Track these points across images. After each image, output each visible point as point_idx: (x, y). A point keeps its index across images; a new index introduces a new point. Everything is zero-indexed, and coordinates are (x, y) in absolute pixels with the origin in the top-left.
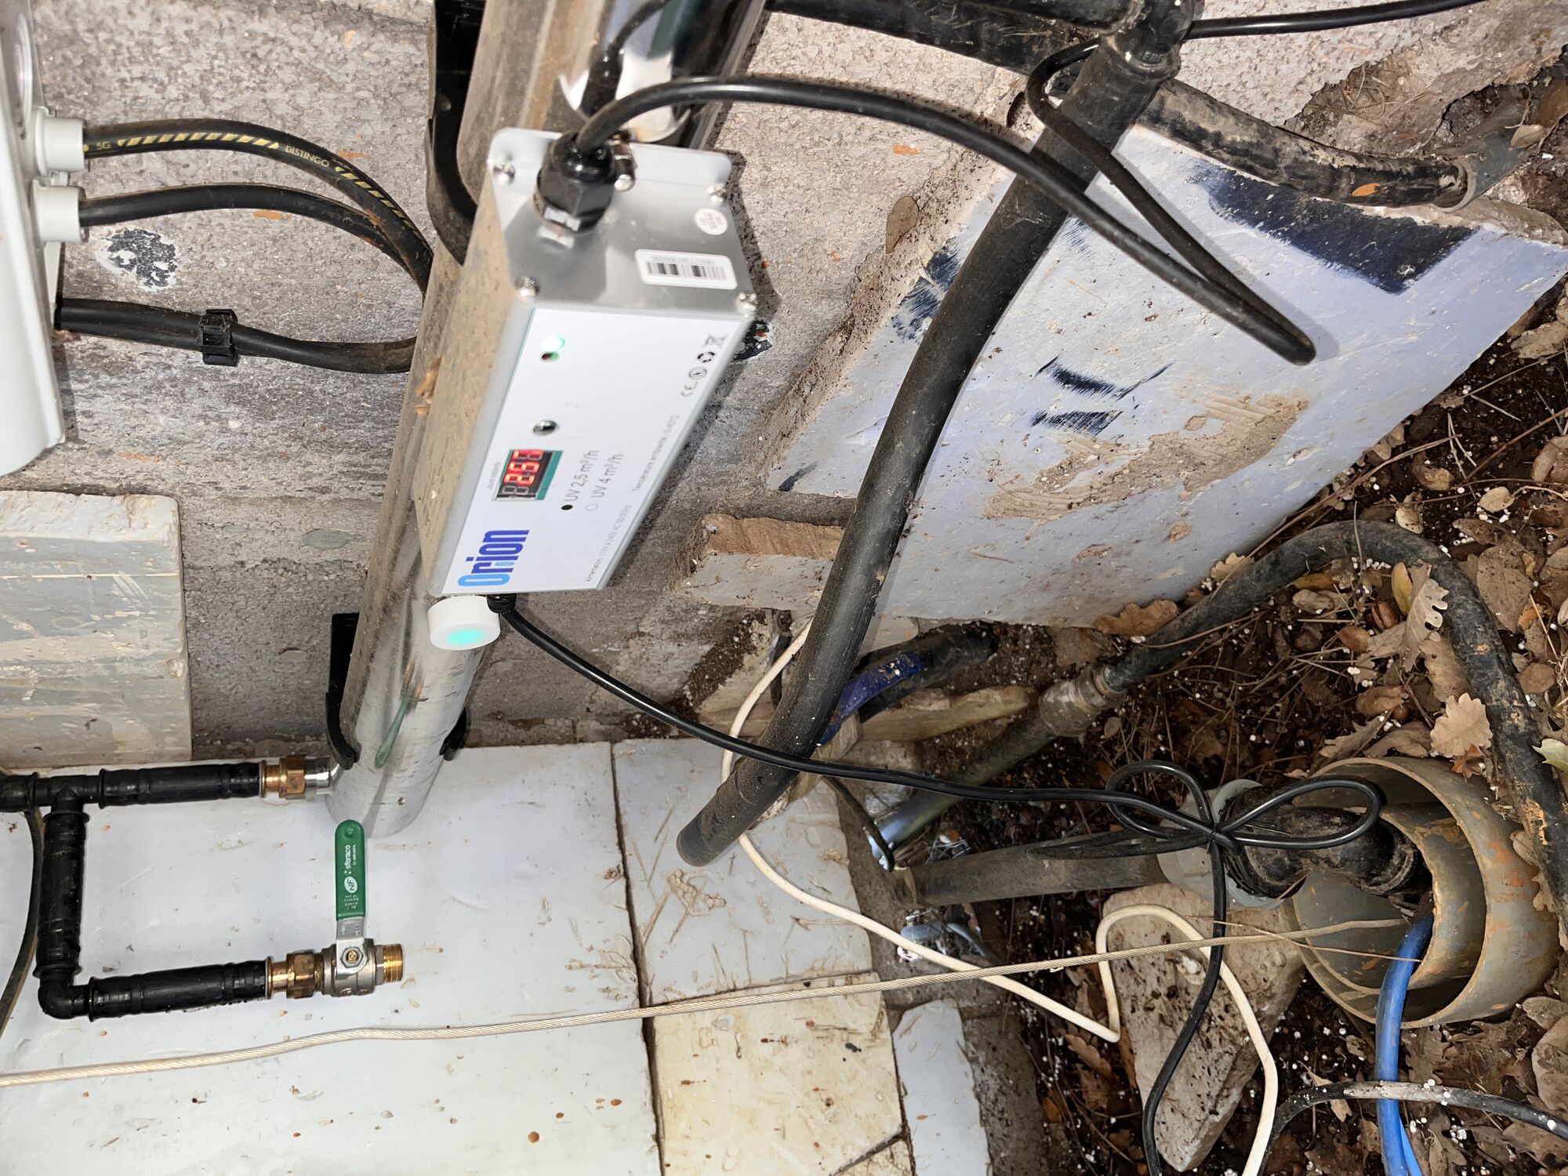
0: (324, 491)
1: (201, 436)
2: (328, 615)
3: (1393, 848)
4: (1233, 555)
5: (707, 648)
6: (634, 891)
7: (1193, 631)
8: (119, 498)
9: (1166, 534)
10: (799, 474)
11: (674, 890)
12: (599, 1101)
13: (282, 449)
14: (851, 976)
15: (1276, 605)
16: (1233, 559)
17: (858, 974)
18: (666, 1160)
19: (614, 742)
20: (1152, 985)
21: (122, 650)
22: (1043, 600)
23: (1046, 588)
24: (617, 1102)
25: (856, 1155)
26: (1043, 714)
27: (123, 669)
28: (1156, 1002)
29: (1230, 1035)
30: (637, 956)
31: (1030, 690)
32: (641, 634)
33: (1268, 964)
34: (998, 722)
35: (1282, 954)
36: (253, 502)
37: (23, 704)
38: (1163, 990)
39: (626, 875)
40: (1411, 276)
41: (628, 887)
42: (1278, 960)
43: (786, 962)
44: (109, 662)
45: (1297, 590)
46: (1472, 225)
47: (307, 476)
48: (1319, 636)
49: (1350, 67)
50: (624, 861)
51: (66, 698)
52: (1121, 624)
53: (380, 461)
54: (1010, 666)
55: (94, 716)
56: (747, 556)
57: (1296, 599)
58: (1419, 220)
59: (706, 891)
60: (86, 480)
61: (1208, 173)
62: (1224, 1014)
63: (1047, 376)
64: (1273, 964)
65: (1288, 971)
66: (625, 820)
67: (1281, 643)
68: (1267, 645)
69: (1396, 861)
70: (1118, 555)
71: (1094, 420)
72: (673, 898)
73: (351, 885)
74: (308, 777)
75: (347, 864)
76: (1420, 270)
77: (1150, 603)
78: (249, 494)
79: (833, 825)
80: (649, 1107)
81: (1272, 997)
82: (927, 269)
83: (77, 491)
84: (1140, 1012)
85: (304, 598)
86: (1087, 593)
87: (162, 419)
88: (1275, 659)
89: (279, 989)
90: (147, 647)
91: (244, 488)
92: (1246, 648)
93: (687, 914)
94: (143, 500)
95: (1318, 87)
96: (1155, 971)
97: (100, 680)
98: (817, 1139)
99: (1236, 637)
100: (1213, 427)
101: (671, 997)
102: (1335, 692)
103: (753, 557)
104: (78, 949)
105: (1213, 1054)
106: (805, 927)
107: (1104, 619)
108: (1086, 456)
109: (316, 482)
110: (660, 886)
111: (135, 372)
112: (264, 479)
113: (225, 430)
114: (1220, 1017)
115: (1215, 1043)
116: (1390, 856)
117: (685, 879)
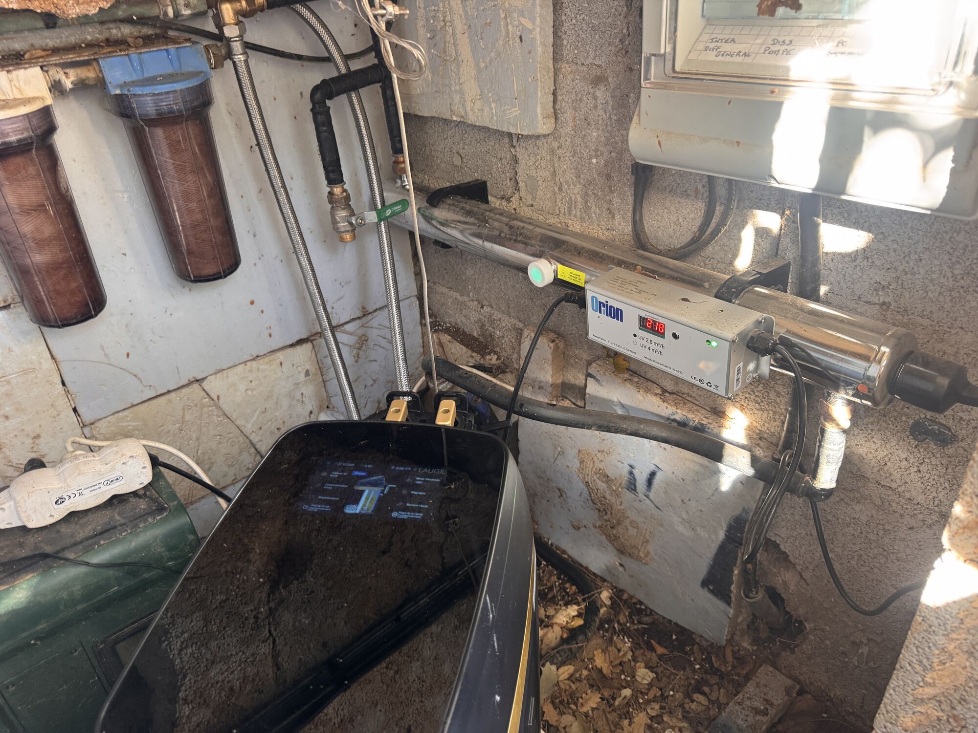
0: (560, 189)
1: (587, 147)
2: (484, 178)
6: (358, 321)
8: (552, 110)
9: (574, 520)
10: (597, 380)
11: (360, 338)
12: (270, 327)
18: (248, 363)
21: (469, 99)
23: (540, 477)
24: (270, 335)
25: (258, 446)
27: (457, 98)
40: (709, 589)
41: (359, 318)
46: (732, 605)
50: (369, 313)
51: (434, 69)
56: (551, 360)
58: (733, 587)
59: (361, 353)
60: (559, 98)
61: (747, 513)
63: (653, 468)
70: (561, 504)
71: (633, 487)
72: (357, 338)
76: (712, 592)
80: (269, 350)
82: (698, 423)
83: (554, 94)
85: (495, 170)
90: (472, 111)
93: (351, 346)
94: (553, 121)
97: (448, 85)
98: (264, 428)
100: (633, 532)
101: (316, 348)
108: (615, 485)
109: (565, 187)
110: (360, 332)
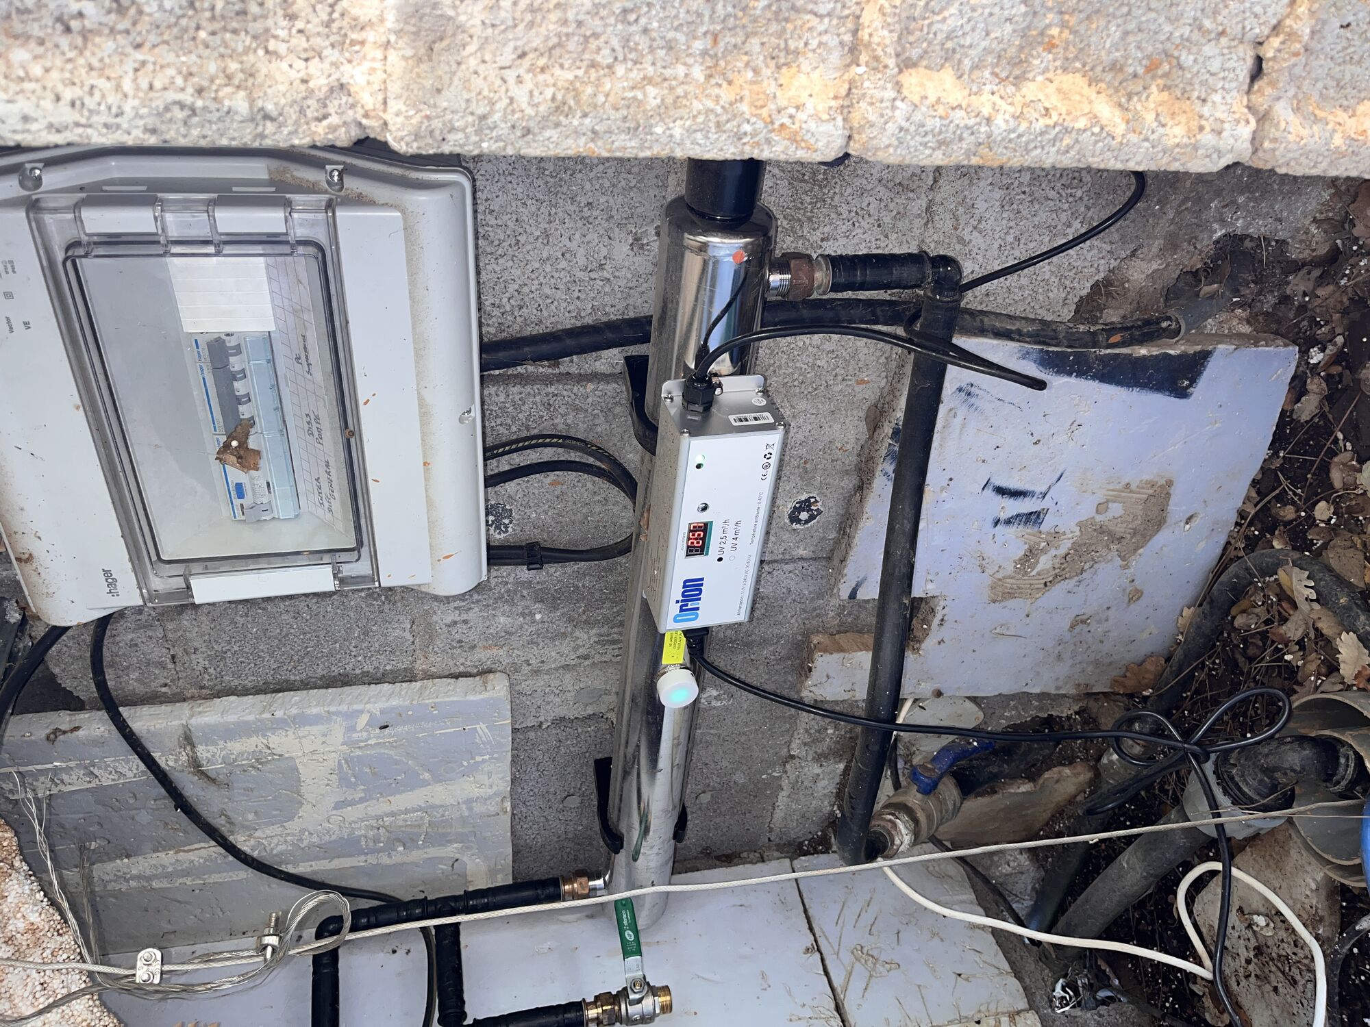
0: (586, 657)
1: (521, 627)
2: (591, 762)
3: (1337, 752)
4: (1186, 609)
5: (842, 766)
6: (827, 962)
7: (1180, 671)
8: (478, 678)
9: (1127, 600)
10: (858, 585)
11: (858, 960)
13: (563, 630)
14: (1013, 1015)
15: (1229, 634)
16: (1187, 612)
17: (1018, 1013)
19: (792, 860)
20: (1244, 954)
21: (477, 792)
22: (1063, 670)
23: (1059, 657)
26: (1104, 775)
27: (478, 808)
28: (1251, 967)
29: (1305, 965)
30: (838, 1008)
31: (1092, 763)
32: (792, 757)
33: (1308, 893)
34: (1079, 798)
35: (1314, 880)
36: (548, 672)
37: (418, 847)
38: (1252, 954)
39: (819, 950)
40: (1190, 385)
41: (823, 960)
42: (1313, 886)
43: (958, 1007)
44: (469, 802)
45: (1234, 618)
47: (576, 649)
48: (1260, 643)
49: (1089, 285)
50: (816, 940)
51: (443, 840)
52: (1131, 683)
53: (616, 630)
54: (1072, 749)
55: (458, 856)
56: (841, 655)
57: (1236, 624)
59: (883, 957)
60: (462, 669)
61: (1028, 353)
62: (1295, 950)
63: (989, 492)
64: (1312, 890)
65: (1323, 893)
66: (811, 912)
67: (1241, 660)
68: (1232, 665)
69: (1342, 761)
70: (1099, 622)
71: (1033, 517)
72: (858, 965)
73: (630, 936)
74: (591, 883)
75: (625, 922)
76: (1193, 382)
77: (1144, 661)
78: (545, 667)
79: (972, 903)
81: (1321, 919)
82: (891, 438)
83: (456, 676)
84: (1243, 982)
85: (577, 749)
86: (1092, 658)
87: (502, 619)
88: (1242, 674)
89: (592, 1020)
90: (491, 787)
91: (543, 662)
92: (1220, 672)
93: (871, 976)
94: (491, 676)
95: (1076, 300)
96: (1242, 941)
97: (463, 820)
99: (1214, 669)
100: (1116, 509)
102: (1285, 679)
103: (847, 655)
104: (463, 1002)
105: (1300, 988)
106: (967, 980)
107: (1116, 681)
109: (581, 651)
110: (847, 958)
111: (491, 589)
112: (554, 654)
113: (534, 621)
114: (1295, 954)
115: (1298, 978)
116: (1338, 758)
117: (865, 951)
